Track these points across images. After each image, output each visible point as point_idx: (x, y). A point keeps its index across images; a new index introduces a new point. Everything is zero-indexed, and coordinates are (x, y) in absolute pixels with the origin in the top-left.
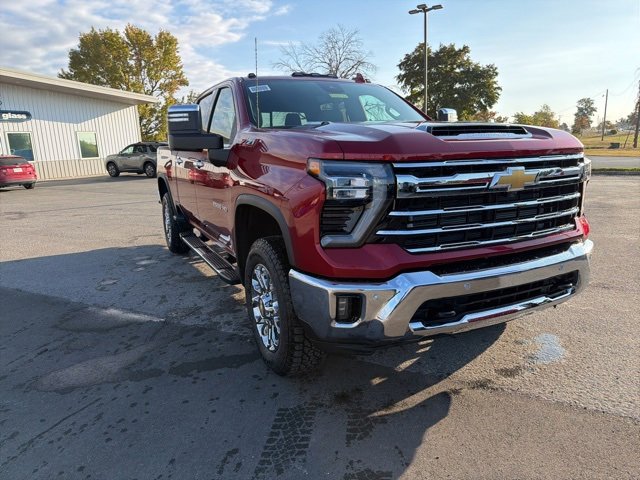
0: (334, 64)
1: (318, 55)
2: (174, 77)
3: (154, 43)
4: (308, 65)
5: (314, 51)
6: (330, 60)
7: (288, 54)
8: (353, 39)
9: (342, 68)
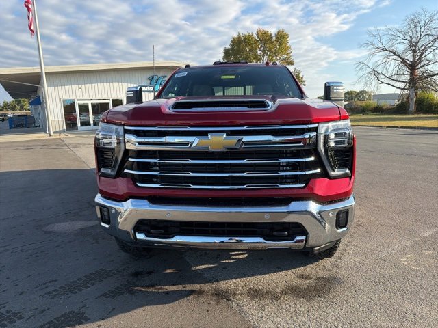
0: (414, 40)
1: (399, 34)
2: (284, 60)
3: (274, 38)
4: (390, 43)
5: (396, 32)
6: (411, 37)
7: (373, 36)
8: (435, 18)
9: (421, 43)
